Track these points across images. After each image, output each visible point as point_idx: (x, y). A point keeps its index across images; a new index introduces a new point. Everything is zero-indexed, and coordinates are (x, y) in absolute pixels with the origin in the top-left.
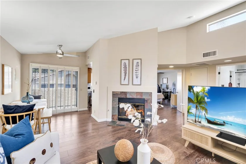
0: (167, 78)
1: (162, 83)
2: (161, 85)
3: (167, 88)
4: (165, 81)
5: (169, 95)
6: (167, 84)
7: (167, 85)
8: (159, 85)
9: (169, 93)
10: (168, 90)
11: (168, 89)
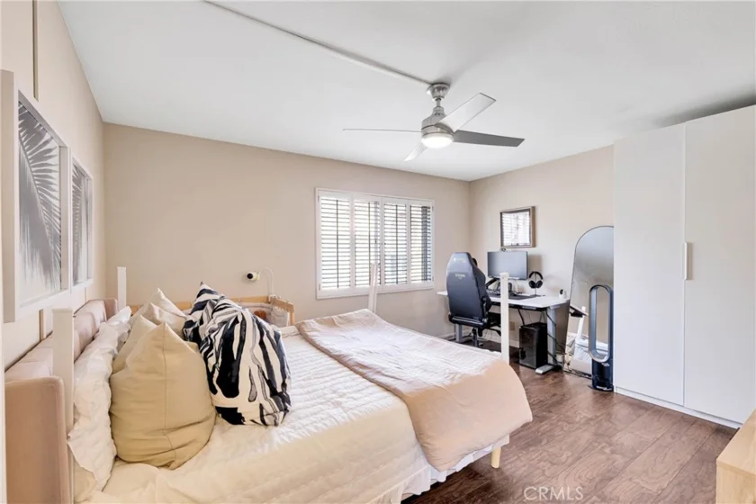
0: (532, 211)
1: (496, 248)
2: (490, 255)
3: (536, 279)
4: (516, 228)
5: (550, 329)
6: (531, 251)
7: (529, 260)
8: (473, 262)
9: (551, 314)
10: (538, 291)
11: (540, 284)
